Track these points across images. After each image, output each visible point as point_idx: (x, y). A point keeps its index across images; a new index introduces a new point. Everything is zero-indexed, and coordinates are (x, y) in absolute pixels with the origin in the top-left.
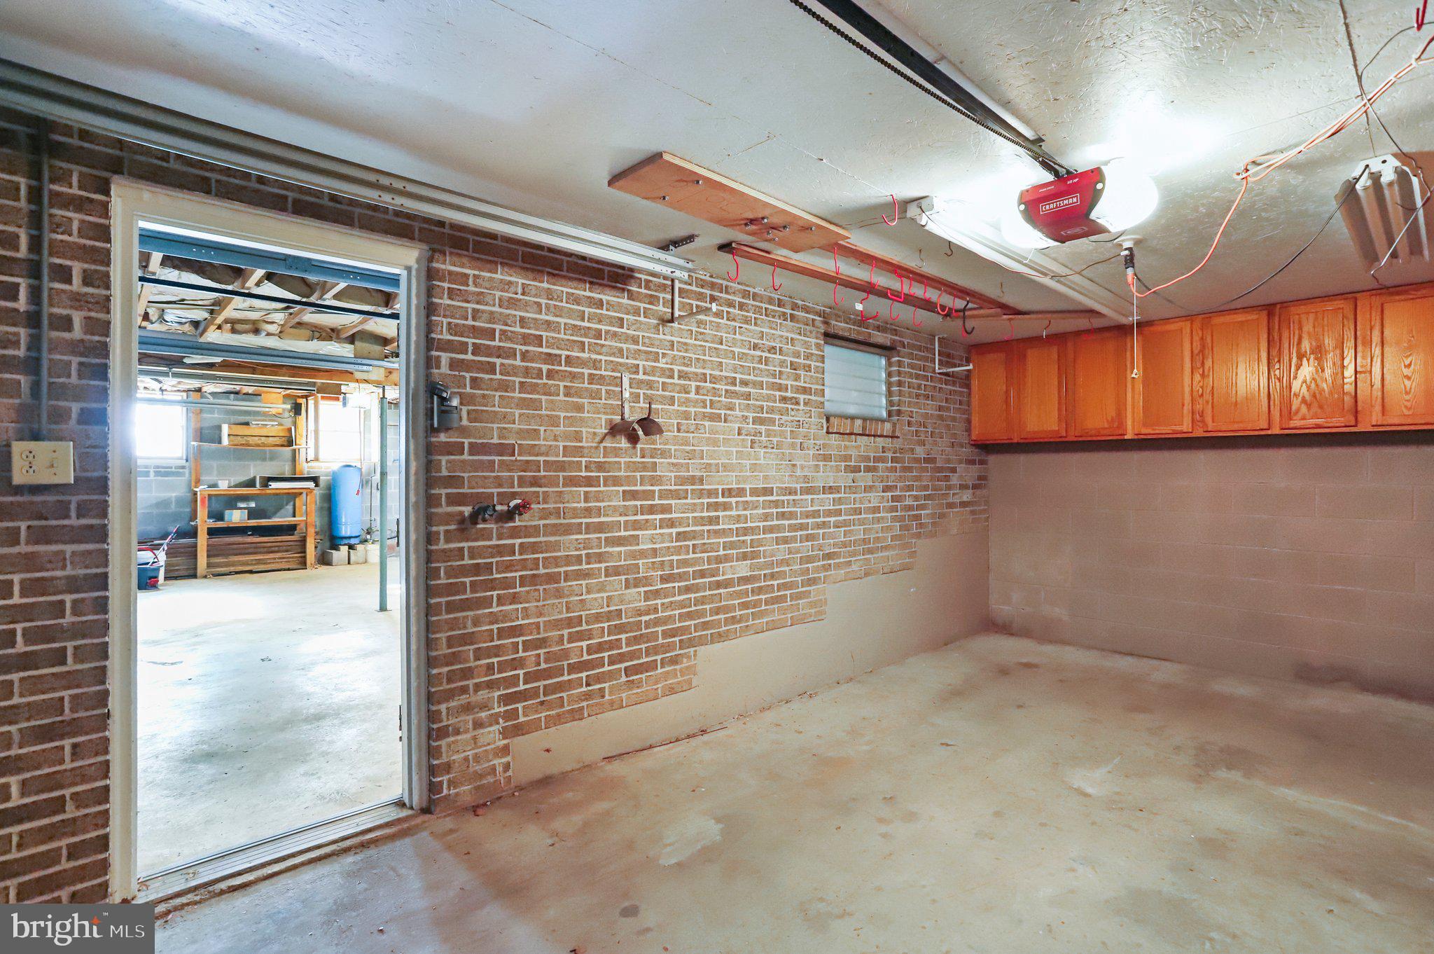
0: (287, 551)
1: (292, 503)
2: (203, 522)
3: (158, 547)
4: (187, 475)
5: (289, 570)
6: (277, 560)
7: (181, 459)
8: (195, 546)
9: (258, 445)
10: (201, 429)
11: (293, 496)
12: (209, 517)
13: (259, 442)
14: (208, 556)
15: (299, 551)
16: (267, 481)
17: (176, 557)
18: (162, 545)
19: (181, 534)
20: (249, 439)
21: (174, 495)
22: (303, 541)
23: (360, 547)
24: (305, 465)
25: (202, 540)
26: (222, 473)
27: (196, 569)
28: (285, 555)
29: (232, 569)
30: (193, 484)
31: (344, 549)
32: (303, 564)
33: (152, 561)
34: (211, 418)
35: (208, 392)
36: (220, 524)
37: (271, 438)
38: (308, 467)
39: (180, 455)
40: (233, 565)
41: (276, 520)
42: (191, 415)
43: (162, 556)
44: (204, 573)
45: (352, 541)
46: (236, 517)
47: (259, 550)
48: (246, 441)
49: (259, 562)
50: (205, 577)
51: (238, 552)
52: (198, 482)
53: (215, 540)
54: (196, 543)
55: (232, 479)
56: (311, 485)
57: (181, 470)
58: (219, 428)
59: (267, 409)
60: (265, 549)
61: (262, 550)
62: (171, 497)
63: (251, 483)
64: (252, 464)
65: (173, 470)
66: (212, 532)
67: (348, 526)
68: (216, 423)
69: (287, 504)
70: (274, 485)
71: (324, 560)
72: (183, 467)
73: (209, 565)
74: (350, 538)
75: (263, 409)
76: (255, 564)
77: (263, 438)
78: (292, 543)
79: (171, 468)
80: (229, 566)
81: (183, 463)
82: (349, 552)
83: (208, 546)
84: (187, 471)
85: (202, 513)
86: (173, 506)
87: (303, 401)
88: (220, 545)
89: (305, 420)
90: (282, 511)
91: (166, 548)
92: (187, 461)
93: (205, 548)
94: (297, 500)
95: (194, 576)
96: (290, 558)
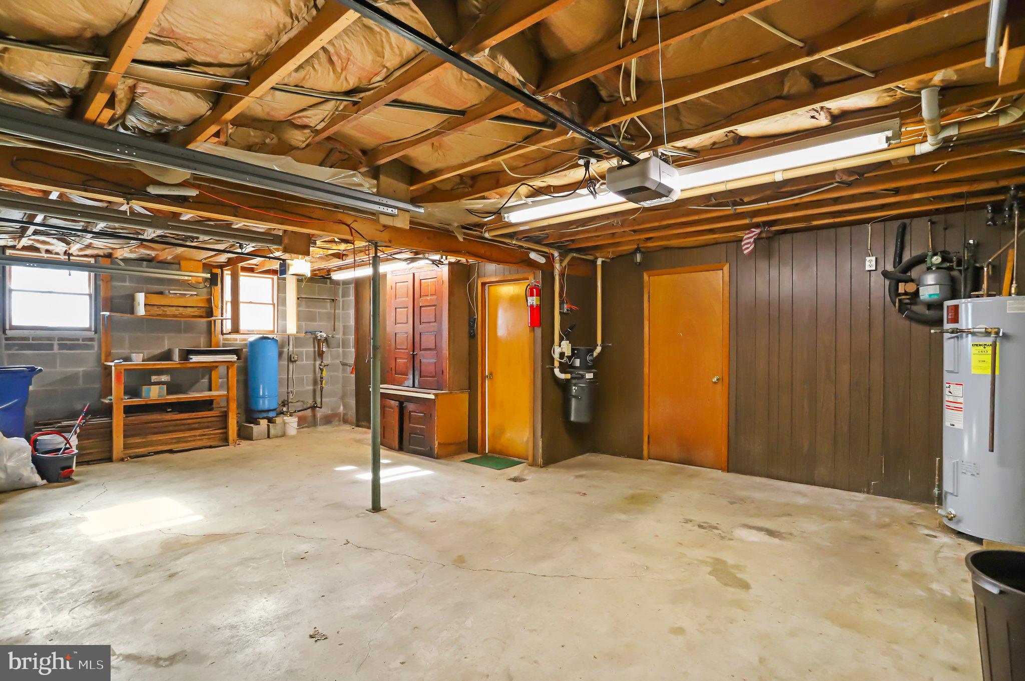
0: (208, 427)
1: (207, 377)
2: (118, 398)
3: (68, 429)
4: (96, 348)
5: (211, 447)
6: (198, 438)
7: (89, 330)
8: (110, 426)
9: (175, 316)
10: (112, 298)
11: (209, 369)
12: (126, 393)
13: (177, 313)
14: (124, 437)
15: (220, 426)
16: (186, 354)
17: (88, 439)
18: (73, 426)
19: (93, 412)
20: (166, 309)
21: (81, 369)
22: (225, 416)
23: (279, 420)
24: (221, 337)
25: (118, 420)
26: (136, 346)
27: (110, 450)
28: (206, 431)
29: (150, 449)
30: (103, 357)
31: (264, 423)
32: (225, 440)
33: (63, 446)
34: (123, 286)
35: (120, 258)
36: (136, 401)
37: (189, 309)
38: (224, 340)
39: (87, 326)
40: (152, 446)
41: (193, 395)
42: (100, 283)
43: (74, 441)
44: (121, 455)
45: (271, 415)
46: (154, 393)
47: (180, 428)
48: (164, 311)
49: (179, 440)
50: (122, 460)
51: (156, 430)
52: (109, 356)
53: (133, 419)
54: (111, 424)
55: (146, 352)
56: (234, 358)
57: (89, 343)
58: (132, 298)
59: (186, 278)
60: (186, 427)
61: (182, 427)
62: (79, 372)
63: (167, 356)
64: (166, 336)
65: (80, 342)
66: (129, 410)
67: (266, 400)
68: (129, 292)
69: (203, 378)
70: (195, 359)
71: (244, 435)
72: (92, 339)
73: (126, 447)
74: (268, 411)
75: (183, 278)
76: (176, 443)
77: (181, 309)
78: (214, 419)
79: (78, 340)
80: (148, 446)
81: (91, 334)
82: (268, 425)
83: (124, 425)
84: (95, 343)
85: (117, 389)
86: (81, 382)
87: (218, 271)
88: (138, 424)
89: (220, 291)
90: (197, 385)
91: (78, 431)
92: (96, 332)
93: (121, 428)
94: (213, 374)
95: (109, 459)
96: (211, 434)
